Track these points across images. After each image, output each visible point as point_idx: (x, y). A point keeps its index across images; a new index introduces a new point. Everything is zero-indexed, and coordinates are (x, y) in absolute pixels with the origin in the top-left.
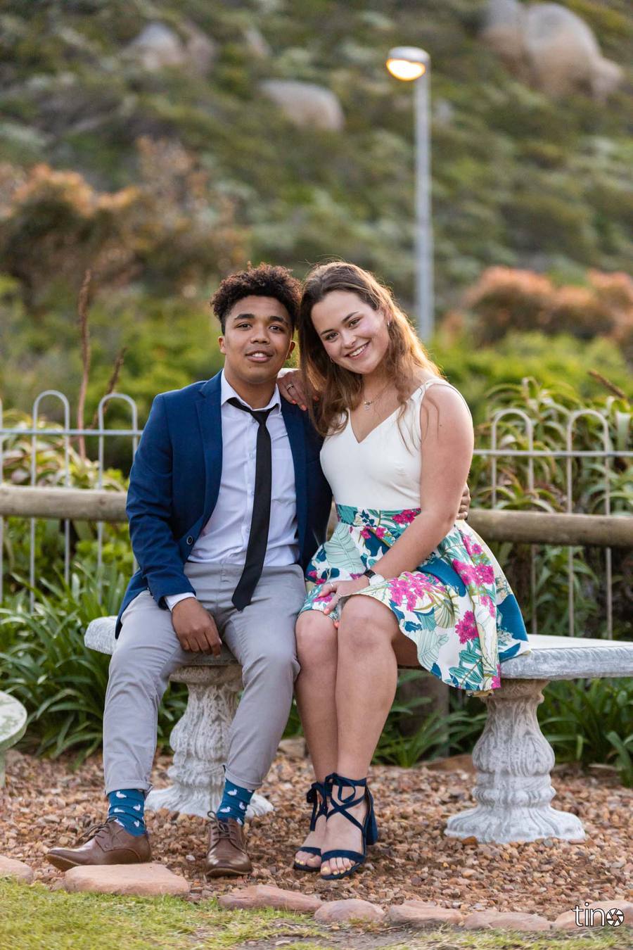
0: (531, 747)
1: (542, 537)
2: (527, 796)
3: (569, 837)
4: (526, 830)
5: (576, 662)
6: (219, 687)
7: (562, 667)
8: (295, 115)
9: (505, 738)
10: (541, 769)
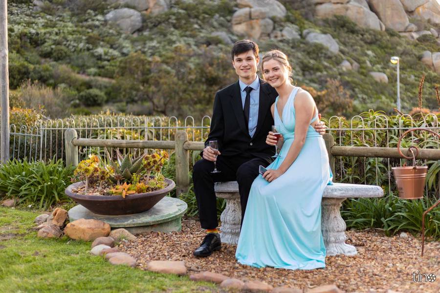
0: (336, 222)
1: (363, 155)
2: (334, 239)
3: (349, 254)
4: (332, 251)
5: (348, 191)
6: (234, 200)
7: (342, 193)
8: (378, 80)
9: (327, 218)
10: (340, 230)
